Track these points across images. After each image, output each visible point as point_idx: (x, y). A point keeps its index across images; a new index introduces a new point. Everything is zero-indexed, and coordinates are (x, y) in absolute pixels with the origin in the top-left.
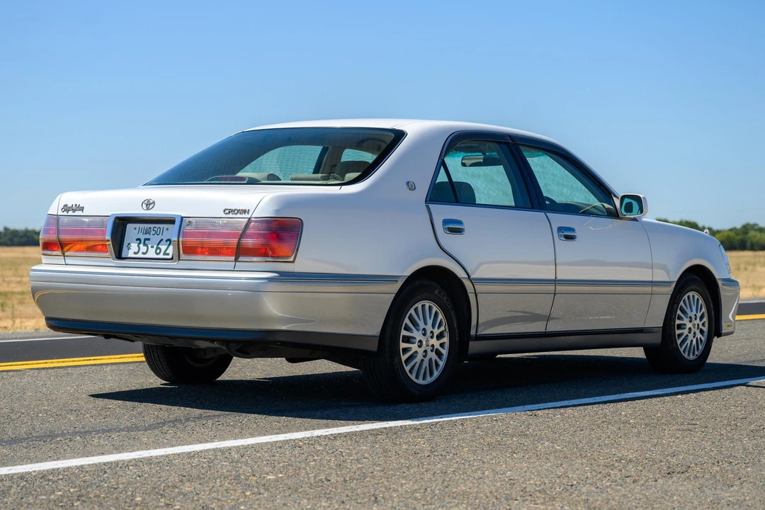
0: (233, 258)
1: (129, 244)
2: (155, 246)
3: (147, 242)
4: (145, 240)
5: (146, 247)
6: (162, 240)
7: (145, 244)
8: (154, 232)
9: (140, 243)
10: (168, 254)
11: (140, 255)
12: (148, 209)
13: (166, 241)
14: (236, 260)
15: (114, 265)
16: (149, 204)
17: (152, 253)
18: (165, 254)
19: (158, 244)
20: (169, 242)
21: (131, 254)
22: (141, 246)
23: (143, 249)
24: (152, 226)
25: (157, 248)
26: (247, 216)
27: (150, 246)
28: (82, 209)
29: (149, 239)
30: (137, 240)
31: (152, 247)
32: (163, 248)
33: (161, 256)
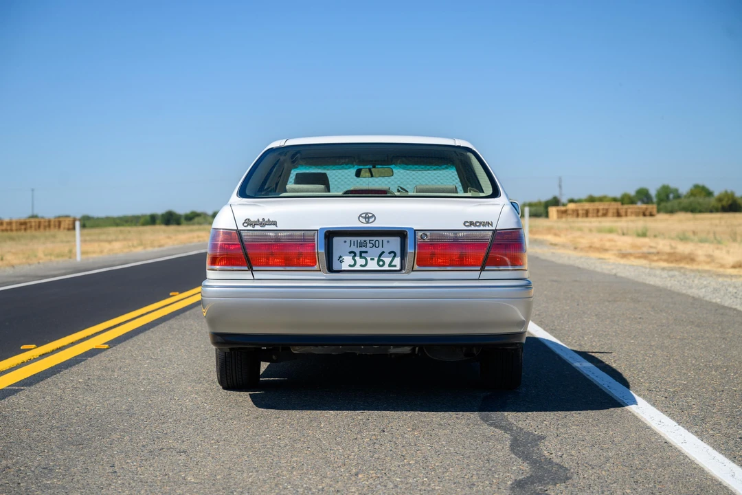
0: (479, 268)
1: (340, 257)
2: (376, 259)
3: (363, 255)
4: (361, 253)
5: (364, 260)
6: (383, 252)
7: (361, 257)
8: (372, 245)
9: (355, 255)
10: (395, 266)
11: (357, 267)
12: (368, 222)
13: (390, 253)
14: (482, 270)
15: (324, 278)
16: (367, 217)
17: (372, 265)
18: (390, 265)
19: (380, 256)
20: (393, 254)
21: (345, 266)
22: (357, 258)
23: (360, 261)
24: (367, 239)
25: (379, 261)
26: (490, 228)
27: (369, 259)
28: (274, 223)
29: (366, 252)
30: (350, 253)
31: (372, 259)
32: (387, 260)
33: (386, 267)
